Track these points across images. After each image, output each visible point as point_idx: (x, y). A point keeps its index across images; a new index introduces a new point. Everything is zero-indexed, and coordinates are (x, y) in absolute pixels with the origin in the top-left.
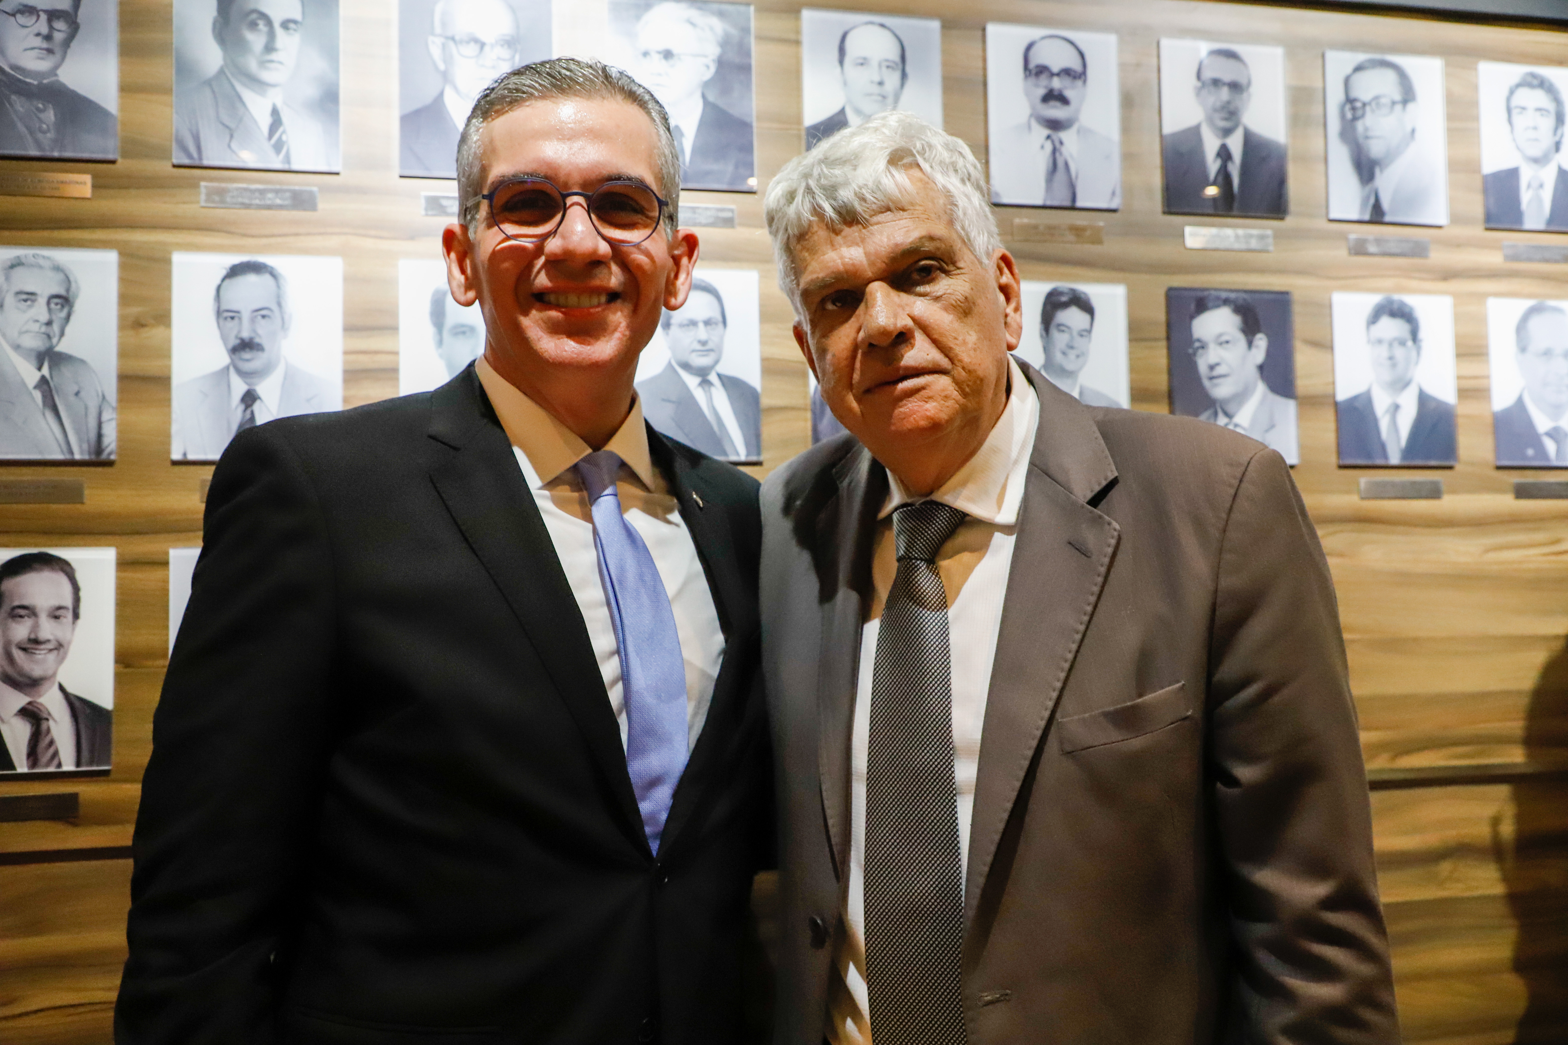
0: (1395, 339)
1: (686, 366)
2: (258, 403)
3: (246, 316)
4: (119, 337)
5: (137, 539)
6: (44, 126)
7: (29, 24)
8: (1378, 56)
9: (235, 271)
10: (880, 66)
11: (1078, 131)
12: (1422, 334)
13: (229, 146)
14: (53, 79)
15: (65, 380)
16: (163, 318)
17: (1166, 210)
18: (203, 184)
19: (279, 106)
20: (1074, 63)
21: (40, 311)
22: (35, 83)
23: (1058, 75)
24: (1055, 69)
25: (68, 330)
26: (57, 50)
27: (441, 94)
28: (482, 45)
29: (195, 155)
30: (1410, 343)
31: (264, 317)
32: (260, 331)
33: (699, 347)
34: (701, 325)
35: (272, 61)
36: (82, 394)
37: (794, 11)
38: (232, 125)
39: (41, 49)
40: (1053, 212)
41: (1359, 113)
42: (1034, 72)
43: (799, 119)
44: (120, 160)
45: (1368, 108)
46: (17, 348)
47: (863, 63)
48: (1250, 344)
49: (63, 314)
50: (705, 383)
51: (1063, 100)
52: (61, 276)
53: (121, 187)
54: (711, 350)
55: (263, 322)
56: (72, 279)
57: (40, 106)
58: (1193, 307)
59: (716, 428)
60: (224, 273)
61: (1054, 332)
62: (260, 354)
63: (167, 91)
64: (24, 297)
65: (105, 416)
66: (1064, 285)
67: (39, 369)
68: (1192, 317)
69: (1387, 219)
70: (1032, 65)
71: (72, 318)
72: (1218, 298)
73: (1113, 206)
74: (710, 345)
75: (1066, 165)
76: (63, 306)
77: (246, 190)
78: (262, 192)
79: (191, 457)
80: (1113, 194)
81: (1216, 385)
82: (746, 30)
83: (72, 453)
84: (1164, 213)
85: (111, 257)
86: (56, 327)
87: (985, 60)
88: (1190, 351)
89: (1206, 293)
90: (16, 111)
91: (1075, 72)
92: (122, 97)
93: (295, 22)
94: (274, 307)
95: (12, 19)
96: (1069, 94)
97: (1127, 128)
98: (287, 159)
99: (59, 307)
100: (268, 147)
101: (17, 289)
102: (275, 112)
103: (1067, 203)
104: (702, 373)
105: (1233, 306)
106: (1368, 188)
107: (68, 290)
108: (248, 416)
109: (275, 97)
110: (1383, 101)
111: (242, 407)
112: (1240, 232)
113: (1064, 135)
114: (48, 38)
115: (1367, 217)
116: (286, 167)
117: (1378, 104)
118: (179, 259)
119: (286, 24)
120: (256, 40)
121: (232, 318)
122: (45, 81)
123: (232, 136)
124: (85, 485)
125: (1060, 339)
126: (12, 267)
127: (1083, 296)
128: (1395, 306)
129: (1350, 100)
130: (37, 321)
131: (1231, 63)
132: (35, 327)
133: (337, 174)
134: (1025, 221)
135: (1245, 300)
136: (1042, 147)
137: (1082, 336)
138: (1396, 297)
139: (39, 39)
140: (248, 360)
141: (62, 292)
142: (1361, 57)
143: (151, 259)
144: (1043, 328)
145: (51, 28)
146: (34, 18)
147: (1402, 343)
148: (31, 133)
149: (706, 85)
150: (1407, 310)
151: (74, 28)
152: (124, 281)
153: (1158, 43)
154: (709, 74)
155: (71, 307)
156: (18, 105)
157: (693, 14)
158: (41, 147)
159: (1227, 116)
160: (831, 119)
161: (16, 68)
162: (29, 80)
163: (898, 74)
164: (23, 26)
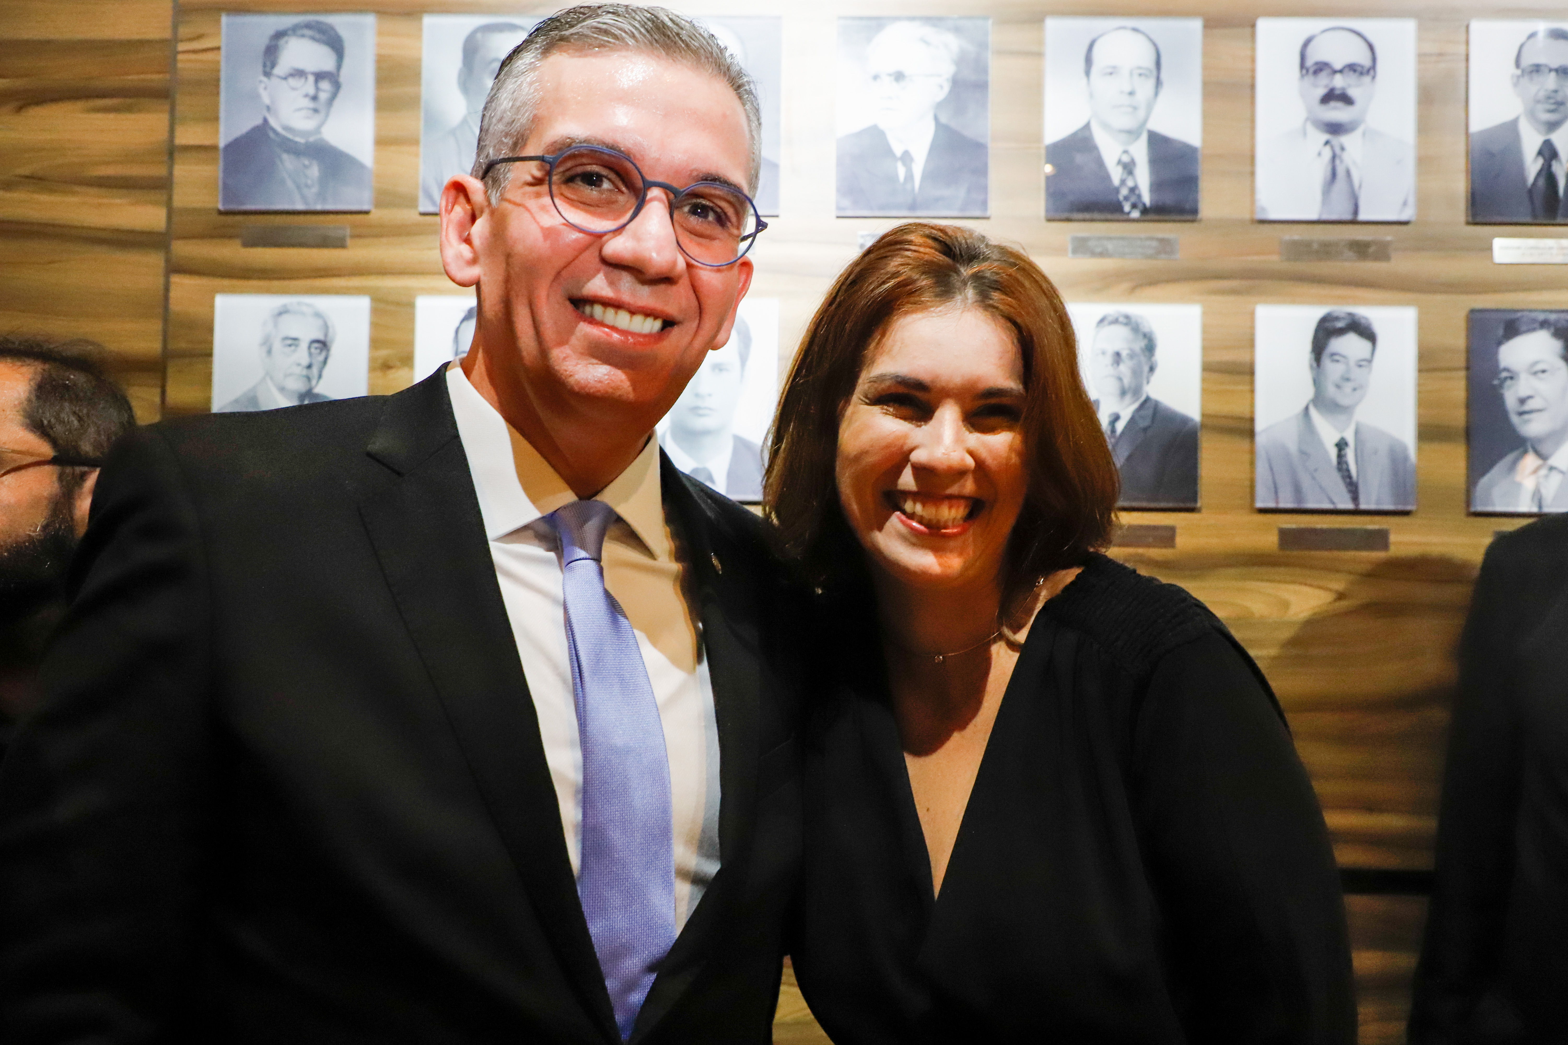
4: (370, 379)
6: (309, 182)
7: (299, 86)
9: (473, 314)
10: (1131, 74)
11: (1364, 134)
14: (318, 136)
16: (408, 360)
17: (1470, 219)
20: (1362, 57)
21: (302, 355)
22: (303, 141)
23: (1341, 71)
24: (1338, 66)
25: (326, 372)
26: (322, 109)
37: (1036, 19)
39: (308, 109)
40: (1330, 227)
42: (1311, 70)
43: (1039, 138)
44: (373, 210)
46: (282, 389)
47: (1112, 72)
49: (321, 358)
51: (1346, 99)
52: (320, 322)
53: (375, 237)
56: (330, 324)
57: (307, 163)
58: (1501, 332)
60: (462, 315)
61: (1326, 362)
63: (416, 142)
64: (289, 342)
66: (1342, 309)
68: (1500, 343)
70: (1309, 63)
71: (329, 361)
72: (1534, 320)
73: (1404, 217)
75: (1348, 173)
76: (321, 350)
80: (1405, 204)
81: (1527, 422)
82: (983, 46)
84: (1468, 223)
85: (364, 303)
86: (315, 370)
87: (1253, 60)
88: (1496, 382)
89: (1519, 314)
90: (285, 170)
91: (1362, 67)
92: (375, 151)
95: (284, 82)
96: (1352, 92)
97: (1424, 127)
99: (318, 351)
101: (284, 335)
103: (1348, 216)
105: (1552, 330)
107: (326, 335)
113: (1345, 140)
114: (315, 98)
118: (421, 303)
122: (311, 139)
125: (1333, 370)
126: (280, 314)
127: (1363, 321)
130: (300, 364)
131: (1561, 44)
132: (298, 370)
134: (1296, 237)
136: (1319, 154)
137: (1360, 366)
139: (307, 100)
141: (321, 337)
143: (397, 303)
144: (1313, 356)
145: (317, 89)
146: (303, 80)
148: (298, 188)
149: (939, 106)
151: (337, 86)
152: (375, 325)
153: (1467, 27)
154: (942, 94)
155: (328, 350)
156: (288, 163)
157: (927, 31)
158: (306, 203)
159: (1553, 107)
160: (1074, 135)
161: (287, 128)
162: (298, 139)
163: (1151, 82)
164: (294, 89)
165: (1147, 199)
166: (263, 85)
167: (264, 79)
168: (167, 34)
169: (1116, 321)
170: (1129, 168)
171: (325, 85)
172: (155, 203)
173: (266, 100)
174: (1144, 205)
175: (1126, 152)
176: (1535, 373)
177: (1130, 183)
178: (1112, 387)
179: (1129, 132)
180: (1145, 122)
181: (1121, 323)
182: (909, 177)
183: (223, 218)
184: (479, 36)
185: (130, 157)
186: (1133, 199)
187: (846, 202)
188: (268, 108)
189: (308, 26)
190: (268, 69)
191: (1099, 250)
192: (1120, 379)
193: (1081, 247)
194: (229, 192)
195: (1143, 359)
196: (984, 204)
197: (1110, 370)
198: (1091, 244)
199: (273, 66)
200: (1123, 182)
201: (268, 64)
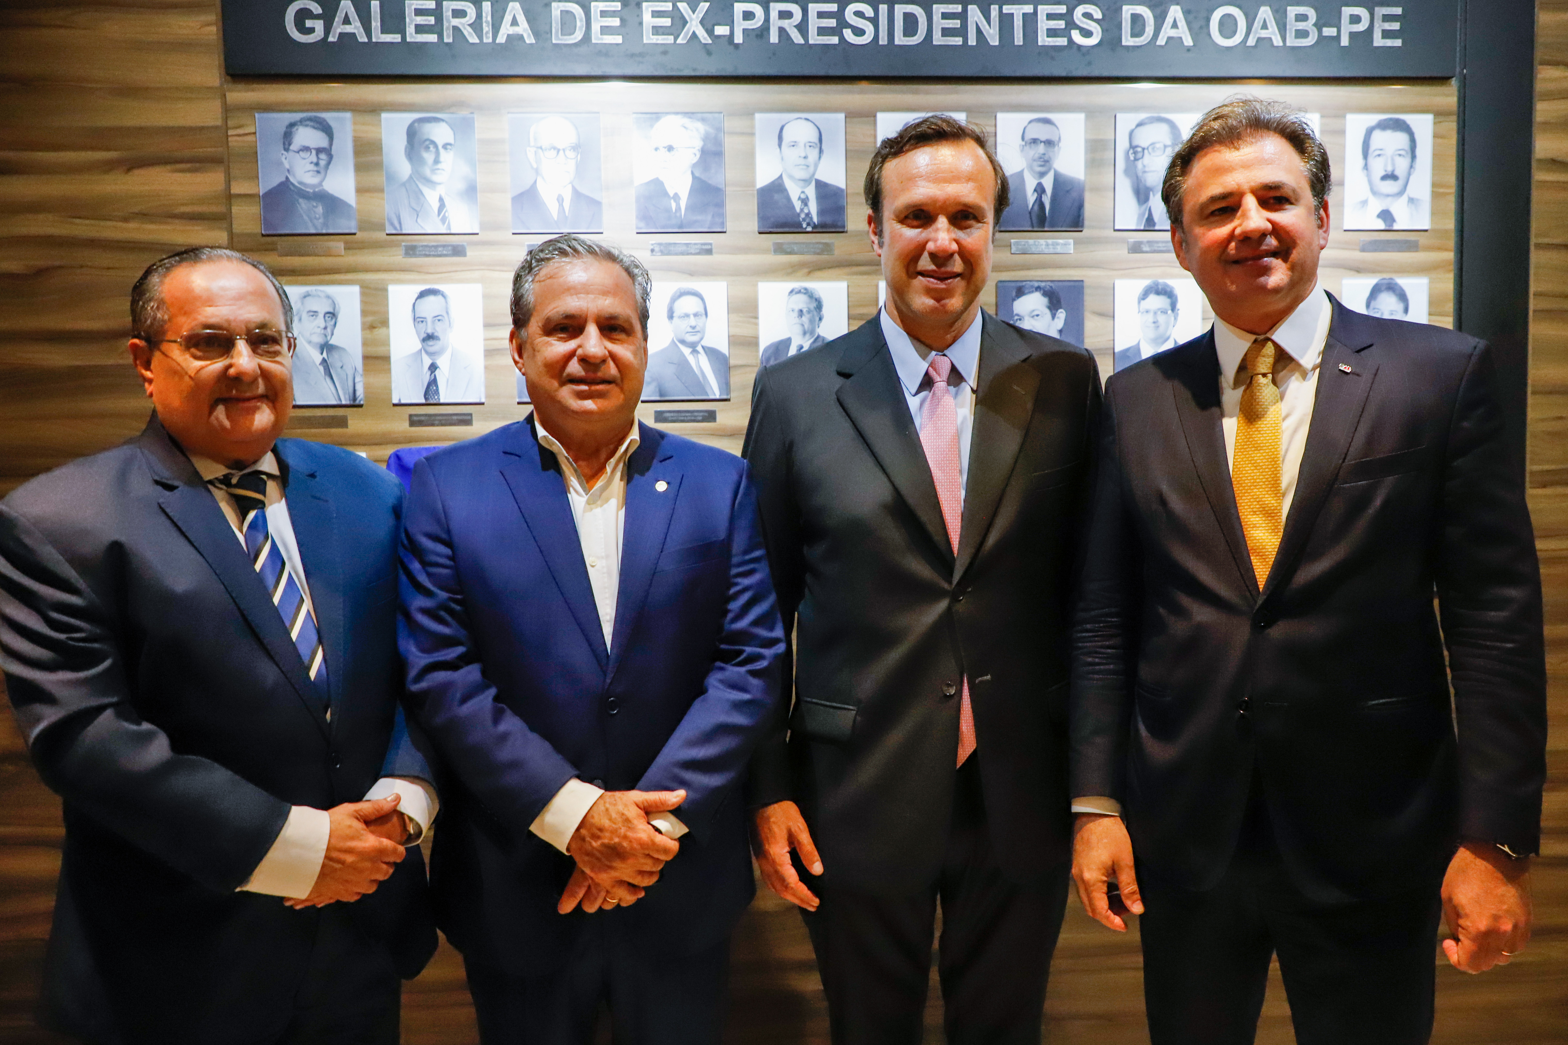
0: (1159, 309)
1: (683, 342)
2: (438, 369)
3: (429, 320)
4: (362, 335)
5: (376, 447)
6: (317, 216)
7: (307, 157)
8: (1155, 115)
9: (422, 295)
10: (805, 146)
12: (1179, 306)
13: (416, 221)
14: (321, 188)
15: (335, 360)
16: (385, 323)
18: (403, 244)
19: (443, 196)
21: (320, 321)
22: (311, 191)
25: (335, 331)
26: (323, 172)
27: (535, 182)
28: (559, 151)
29: (398, 227)
30: (1170, 312)
31: (439, 320)
32: (437, 329)
33: (690, 330)
34: (692, 316)
35: (439, 169)
36: (344, 367)
37: (750, 114)
38: (418, 209)
39: (313, 171)
41: (1140, 155)
43: (753, 183)
44: (358, 233)
45: (1146, 151)
46: (310, 342)
47: (794, 145)
48: (1053, 317)
49: (333, 322)
50: (695, 351)
52: (330, 301)
53: (360, 248)
54: (698, 332)
55: (439, 323)
56: (336, 303)
57: (315, 204)
58: (1014, 294)
59: (701, 379)
60: (416, 296)
62: (438, 342)
63: (382, 190)
64: (312, 314)
65: (357, 380)
67: (322, 354)
68: (1014, 300)
69: (1157, 228)
72: (1032, 287)
74: (698, 329)
76: (332, 318)
77: (427, 246)
78: (436, 247)
79: (403, 402)
82: (719, 129)
83: (340, 400)
85: (356, 289)
86: (329, 330)
89: (1024, 283)
90: (302, 208)
92: (357, 196)
93: (450, 144)
94: (445, 314)
95: (297, 155)
98: (449, 227)
99: (330, 319)
100: (438, 220)
101: (308, 309)
102: (441, 200)
104: (693, 346)
105: (1042, 292)
106: (1144, 207)
107: (334, 309)
108: (433, 377)
109: (441, 190)
110: (1157, 146)
111: (429, 373)
112: (1050, 241)
114: (317, 164)
115: (1142, 228)
116: (448, 232)
117: (1153, 149)
118: (392, 288)
119: (445, 146)
120: (429, 157)
121: (422, 322)
122: (317, 190)
123: (418, 215)
124: (349, 418)
126: (305, 297)
128: (1160, 287)
129: (1133, 147)
130: (319, 327)
131: (1048, 127)
132: (319, 331)
133: (478, 234)
135: (1051, 287)
138: (1161, 281)
139: (312, 165)
140: (432, 346)
141: (331, 310)
142: (1143, 116)
143: (376, 289)
145: (318, 158)
146: (309, 153)
147: (1164, 312)
148: (311, 220)
149: (694, 166)
150: (1168, 289)
151: (330, 157)
152: (363, 302)
153: (996, 117)
154: (696, 159)
155: (336, 319)
156: (303, 204)
157: (686, 121)
158: (316, 228)
159: (1043, 163)
160: (773, 182)
161: (300, 183)
162: (308, 190)
163: (817, 150)
164: (304, 159)
165: (815, 220)
166: (284, 157)
167: (285, 153)
168: (219, 123)
169: (799, 292)
170: (805, 202)
171: (323, 156)
172: (220, 228)
173: (287, 166)
174: (814, 223)
175: (803, 192)
176: (1033, 317)
177: (806, 211)
178: (798, 330)
179: (804, 180)
180: (814, 174)
181: (803, 293)
182: (678, 208)
183: (264, 238)
184: (416, 125)
185: (201, 201)
186: (808, 220)
187: (642, 224)
188: (288, 171)
189: (310, 119)
190: (286, 146)
191: (789, 250)
192: (803, 325)
193: (779, 249)
194: (267, 222)
195: (815, 313)
196: (723, 224)
197: (797, 320)
198: (785, 246)
199: (290, 144)
200: (802, 210)
201: (287, 143)
